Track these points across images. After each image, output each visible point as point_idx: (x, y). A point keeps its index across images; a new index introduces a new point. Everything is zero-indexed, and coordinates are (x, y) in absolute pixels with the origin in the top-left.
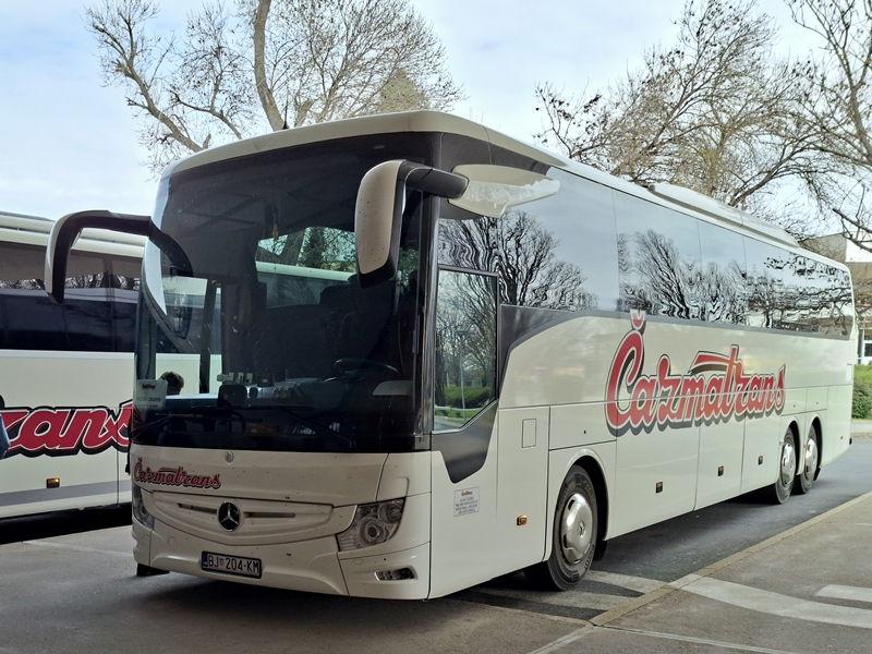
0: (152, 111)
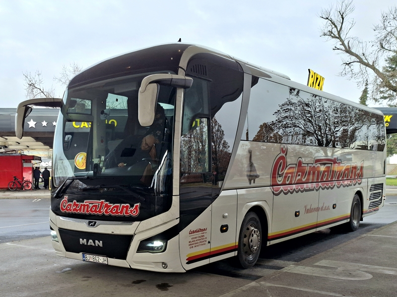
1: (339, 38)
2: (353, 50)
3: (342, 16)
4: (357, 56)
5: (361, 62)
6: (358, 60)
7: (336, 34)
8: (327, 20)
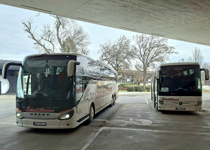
0: (34, 38)
1: (30, 32)
2: (35, 38)
3: (30, 24)
4: (37, 41)
5: (39, 43)
6: (37, 42)
7: (28, 30)
8: (24, 25)
